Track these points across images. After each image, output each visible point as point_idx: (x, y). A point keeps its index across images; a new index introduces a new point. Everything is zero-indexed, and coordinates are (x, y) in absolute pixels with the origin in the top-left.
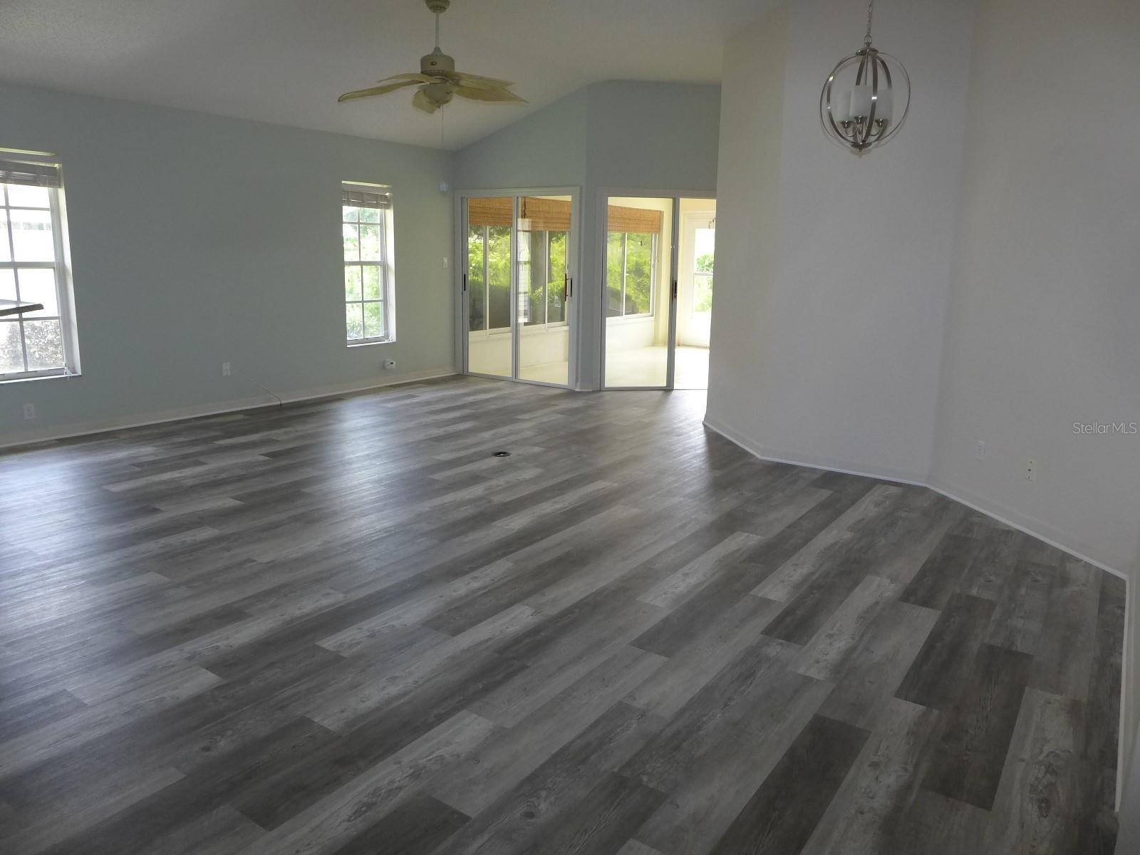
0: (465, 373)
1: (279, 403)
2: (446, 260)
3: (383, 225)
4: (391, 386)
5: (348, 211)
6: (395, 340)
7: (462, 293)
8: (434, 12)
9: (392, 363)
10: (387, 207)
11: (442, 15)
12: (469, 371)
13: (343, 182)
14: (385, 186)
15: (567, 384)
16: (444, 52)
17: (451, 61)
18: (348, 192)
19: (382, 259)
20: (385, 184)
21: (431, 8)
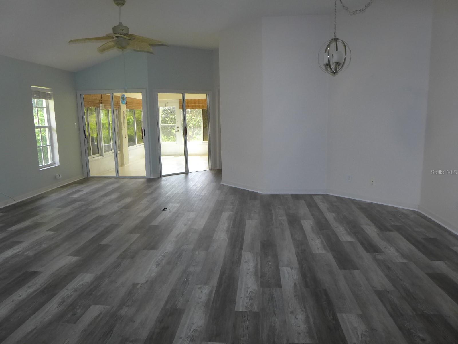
0: (89, 177)
1: (14, 203)
2: (76, 124)
3: (48, 108)
4: (60, 187)
5: (35, 101)
6: (59, 164)
7: (84, 140)
8: (118, 6)
9: (60, 176)
10: (50, 99)
11: (123, 8)
12: (91, 175)
13: (31, 86)
14: (48, 88)
15: (145, 176)
16: (124, 24)
17: (128, 29)
18: (33, 91)
19: (48, 125)
20: (48, 87)
21: (116, 4)
